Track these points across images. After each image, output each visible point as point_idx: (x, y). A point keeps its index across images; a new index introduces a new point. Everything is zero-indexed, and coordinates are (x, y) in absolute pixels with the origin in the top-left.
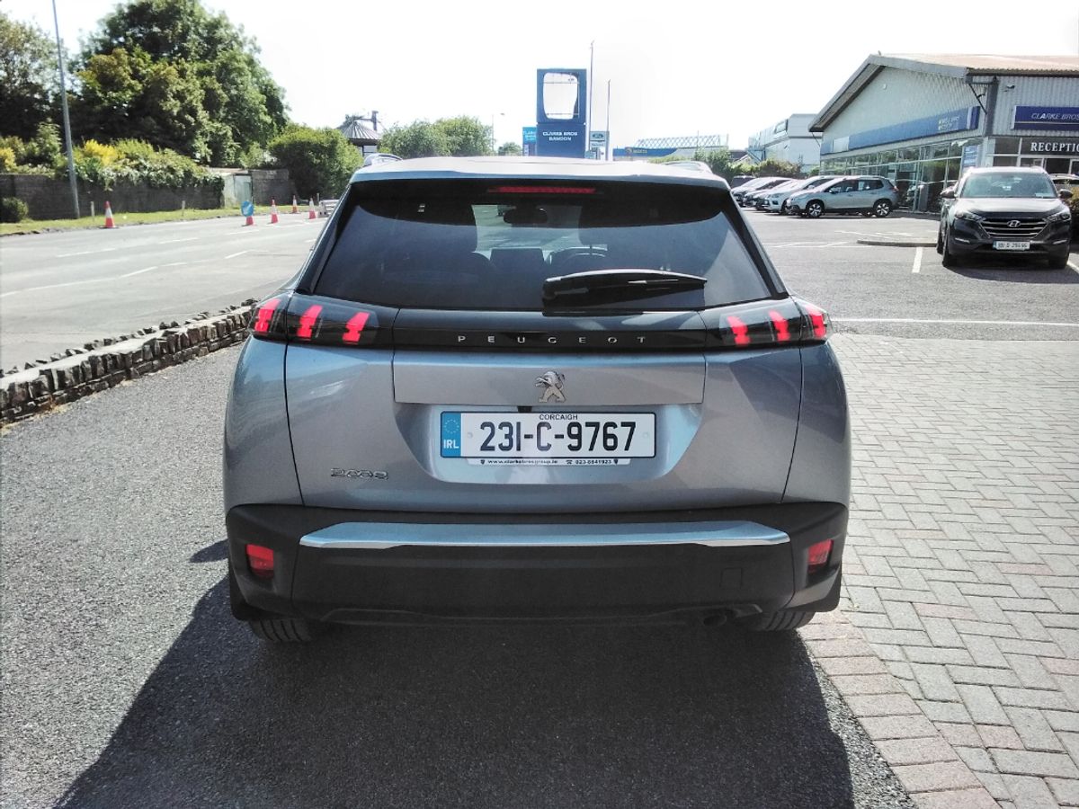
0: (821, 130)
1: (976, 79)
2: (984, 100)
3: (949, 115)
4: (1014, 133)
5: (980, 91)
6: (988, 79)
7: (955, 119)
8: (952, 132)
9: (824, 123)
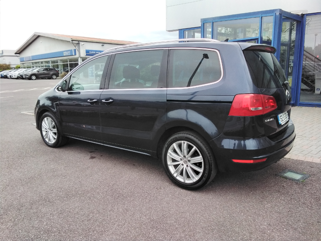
0: (19, 54)
1: (74, 42)
2: (77, 47)
3: (67, 51)
4: (86, 57)
5: (75, 45)
6: (77, 42)
7: (68, 52)
8: (69, 56)
9: (20, 52)
